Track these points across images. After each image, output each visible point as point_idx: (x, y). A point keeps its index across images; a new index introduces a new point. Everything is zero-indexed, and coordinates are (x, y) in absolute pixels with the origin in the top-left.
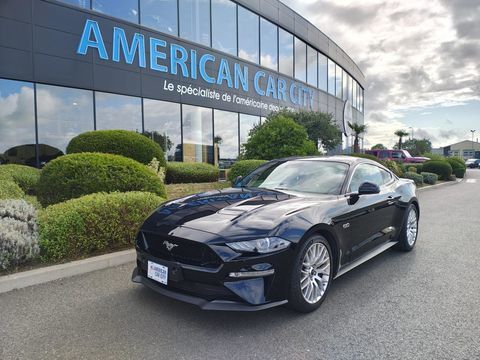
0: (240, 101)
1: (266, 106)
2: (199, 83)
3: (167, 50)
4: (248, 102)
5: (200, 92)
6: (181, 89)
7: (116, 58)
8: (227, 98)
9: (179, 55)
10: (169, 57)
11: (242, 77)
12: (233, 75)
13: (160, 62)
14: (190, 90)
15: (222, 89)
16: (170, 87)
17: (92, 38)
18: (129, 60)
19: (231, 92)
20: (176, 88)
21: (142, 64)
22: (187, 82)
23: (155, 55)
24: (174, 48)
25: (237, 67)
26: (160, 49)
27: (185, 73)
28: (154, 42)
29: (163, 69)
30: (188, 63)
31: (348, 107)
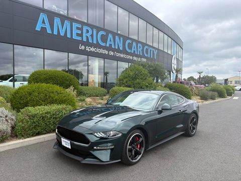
0: (118, 55)
1: (131, 58)
2: (97, 46)
3: (81, 29)
4: (122, 56)
5: (98, 50)
6: (88, 49)
7: (55, 33)
8: (112, 53)
9: (88, 31)
10: (82, 33)
11: (119, 43)
13: (78, 35)
14: (93, 49)
15: (109, 48)
16: (83, 47)
17: (44, 22)
18: (62, 34)
19: (114, 50)
20: (85, 48)
21: (69, 36)
22: (91, 45)
23: (75, 31)
24: (85, 28)
25: (117, 38)
26: (78, 28)
27: (90, 41)
28: (75, 25)
29: (79, 38)
30: (92, 36)
31: (174, 58)
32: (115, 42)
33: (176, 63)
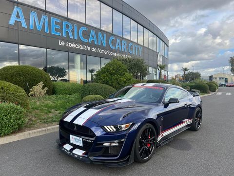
0: (102, 51)
1: (115, 54)
3: (61, 24)
4: (106, 52)
5: (79, 46)
6: (69, 45)
7: (32, 27)
8: (94, 50)
9: (68, 27)
10: (62, 28)
11: (103, 40)
12: (97, 38)
13: (57, 30)
14: (73, 45)
15: (92, 45)
16: (63, 43)
17: (18, 16)
18: (39, 29)
19: (97, 47)
20: (66, 44)
21: (47, 31)
22: (71, 41)
23: (54, 26)
24: (65, 23)
25: (100, 34)
26: (57, 23)
27: (71, 37)
28: (54, 20)
29: (59, 34)
30: (73, 31)
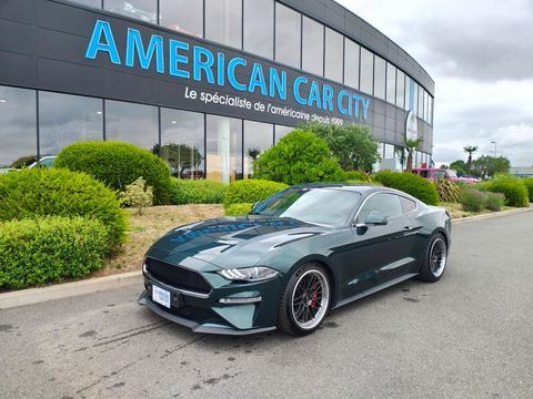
0: (276, 110)
1: (307, 116)
2: (227, 90)
3: (189, 54)
4: (285, 112)
5: (228, 101)
6: (205, 98)
7: (130, 62)
8: (260, 107)
9: (204, 58)
10: (191, 61)
11: (279, 84)
13: (181, 66)
14: (215, 99)
15: (255, 96)
16: (193, 95)
17: (103, 40)
18: (145, 65)
19: (265, 100)
20: (199, 96)
21: (160, 69)
22: (213, 89)
23: (175, 59)
24: (198, 51)
25: (272, 71)
26: (181, 52)
27: (211, 80)
28: (174, 45)
29: (185, 75)
30: (214, 68)
31: (412, 118)
32: (267, 81)
33: (415, 128)
